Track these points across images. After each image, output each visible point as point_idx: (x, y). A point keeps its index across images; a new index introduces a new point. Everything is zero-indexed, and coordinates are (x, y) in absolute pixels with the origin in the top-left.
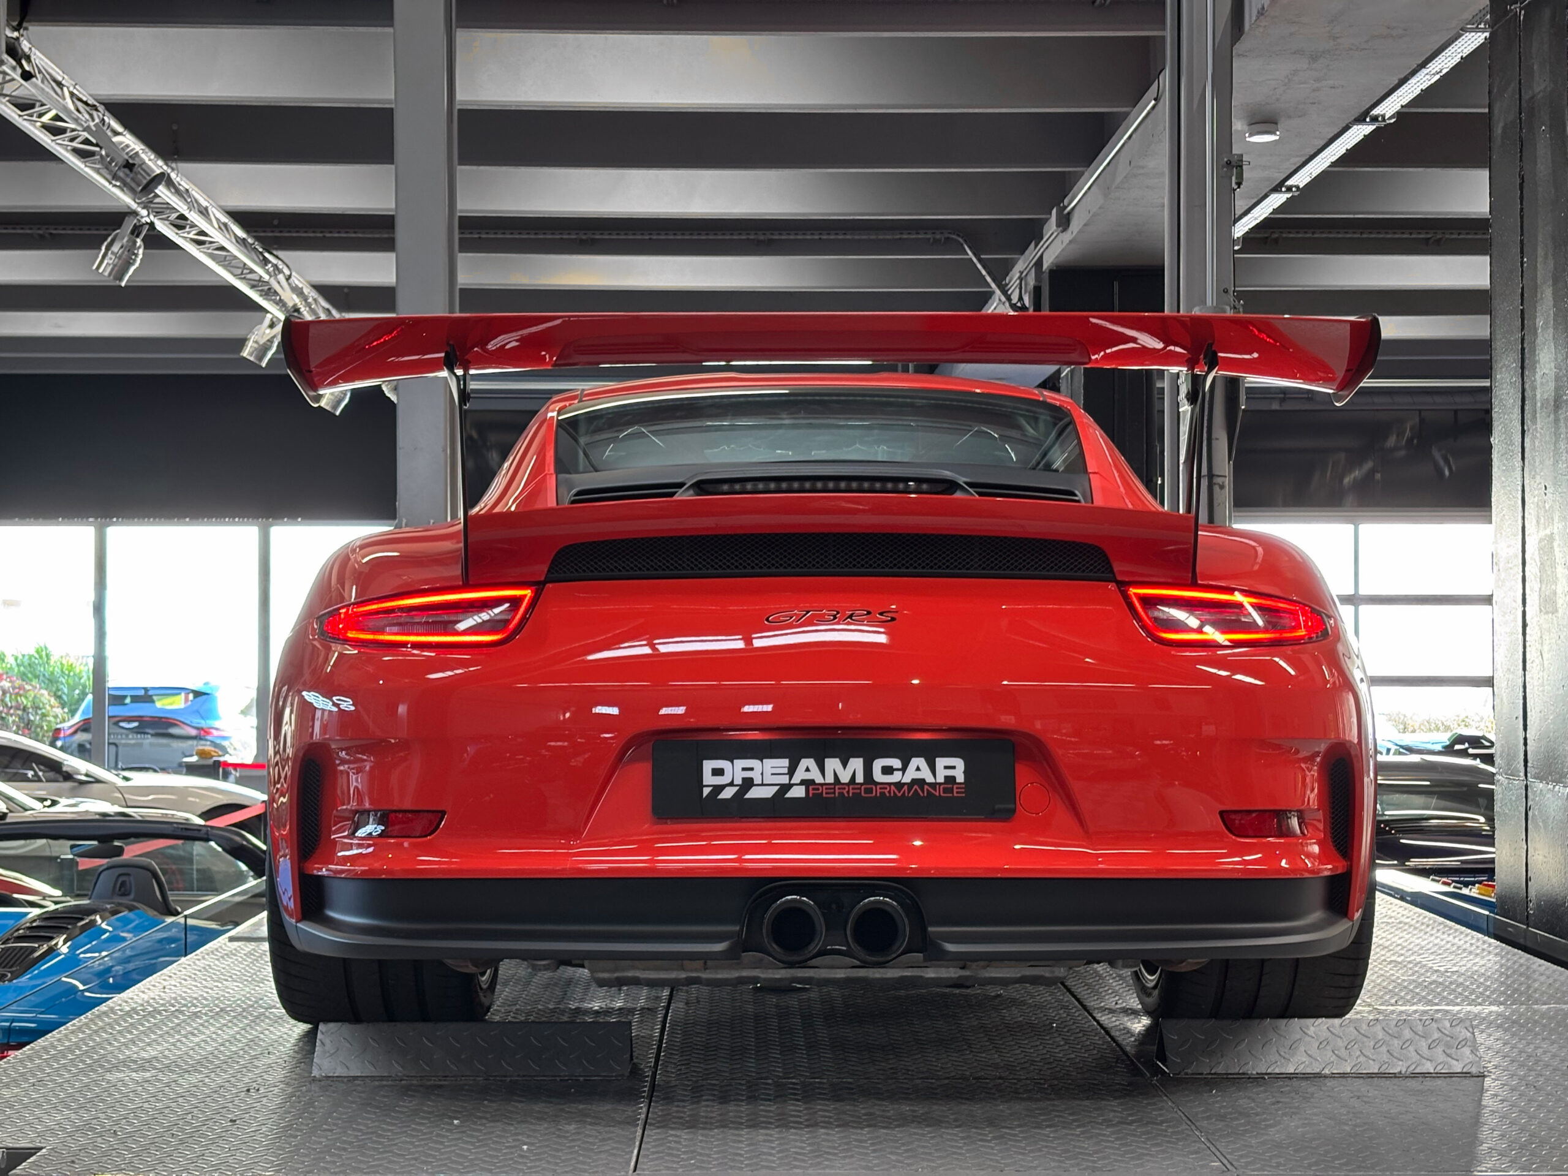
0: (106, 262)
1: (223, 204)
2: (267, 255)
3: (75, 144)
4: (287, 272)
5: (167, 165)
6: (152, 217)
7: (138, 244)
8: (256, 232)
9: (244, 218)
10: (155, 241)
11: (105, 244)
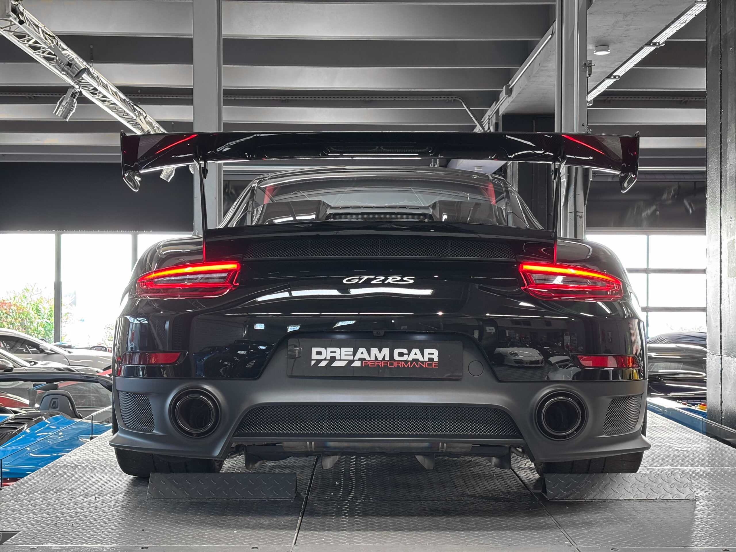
0: (59, 110)
1: (114, 83)
2: (135, 107)
3: (45, 55)
4: (145, 115)
5: (88, 64)
6: (81, 88)
7: (74, 102)
8: (130, 96)
9: (124, 89)
10: (83, 100)
11: (59, 101)
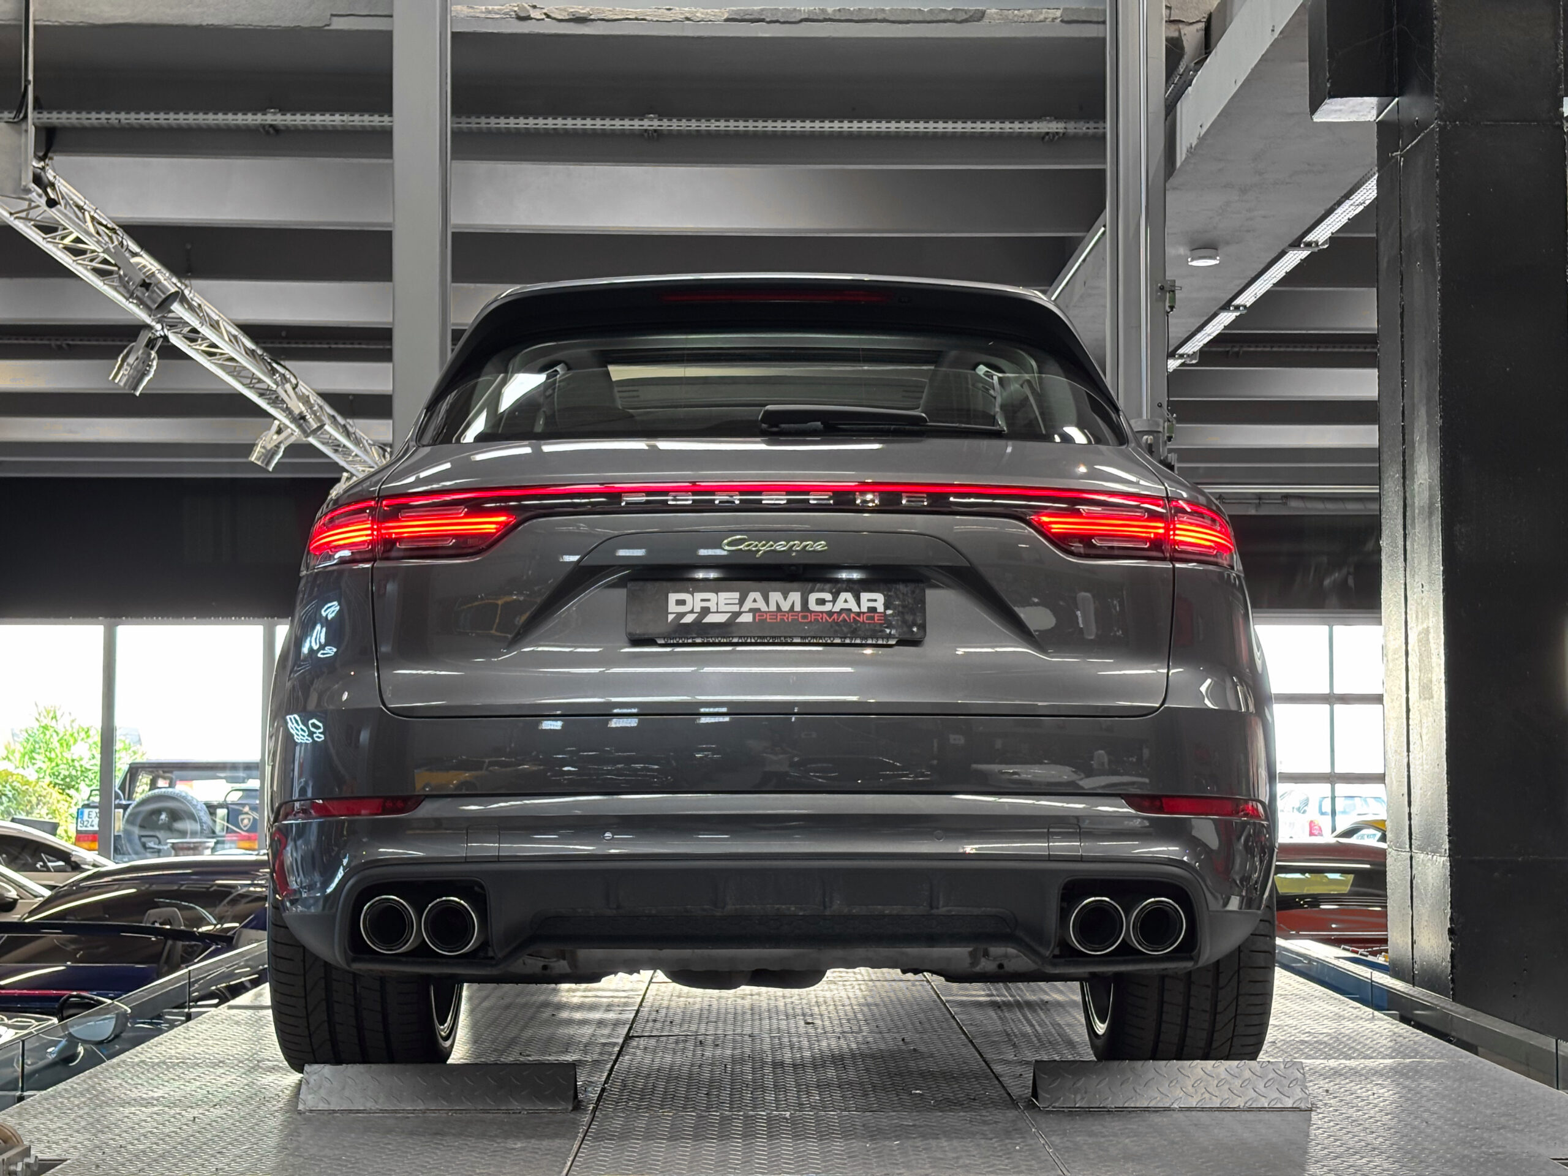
0: (121, 373)
1: (234, 317)
2: (275, 365)
3: (95, 264)
4: (294, 381)
5: (182, 283)
6: (165, 330)
7: (152, 356)
8: (264, 343)
9: (252, 331)
10: (169, 352)
11: (121, 356)
